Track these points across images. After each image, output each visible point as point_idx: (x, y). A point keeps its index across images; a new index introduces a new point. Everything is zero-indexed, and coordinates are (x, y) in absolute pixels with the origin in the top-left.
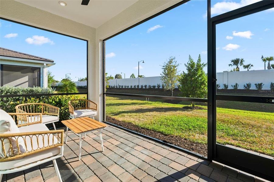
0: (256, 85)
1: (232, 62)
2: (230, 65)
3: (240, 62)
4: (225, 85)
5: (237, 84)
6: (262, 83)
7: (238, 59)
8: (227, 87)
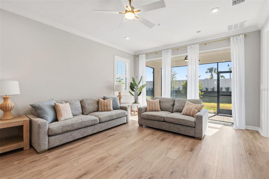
0: (225, 88)
1: (208, 70)
2: (206, 72)
3: (214, 70)
4: (206, 88)
5: (214, 88)
6: (229, 87)
7: (213, 68)
8: (208, 90)
